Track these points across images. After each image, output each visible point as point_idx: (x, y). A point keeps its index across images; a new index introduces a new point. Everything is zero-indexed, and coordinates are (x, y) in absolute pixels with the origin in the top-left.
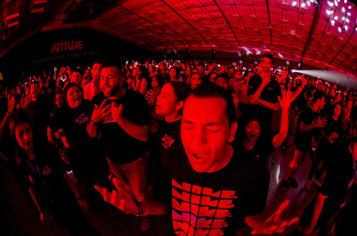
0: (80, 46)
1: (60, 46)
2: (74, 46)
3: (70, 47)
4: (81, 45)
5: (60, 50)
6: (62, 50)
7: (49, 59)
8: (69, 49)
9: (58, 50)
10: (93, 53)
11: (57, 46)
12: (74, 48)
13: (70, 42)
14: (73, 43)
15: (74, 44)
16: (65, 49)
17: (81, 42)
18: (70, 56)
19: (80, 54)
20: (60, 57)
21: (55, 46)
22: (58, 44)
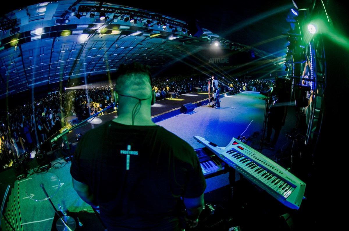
1: (214, 59)
2: (223, 61)
6: (216, 62)
8: (220, 62)
9: (213, 62)
10: (237, 67)
11: (212, 59)
12: (223, 62)
15: (223, 59)
16: (218, 62)
18: (221, 67)
19: (227, 67)
20: (214, 66)
21: (212, 60)
22: (212, 58)
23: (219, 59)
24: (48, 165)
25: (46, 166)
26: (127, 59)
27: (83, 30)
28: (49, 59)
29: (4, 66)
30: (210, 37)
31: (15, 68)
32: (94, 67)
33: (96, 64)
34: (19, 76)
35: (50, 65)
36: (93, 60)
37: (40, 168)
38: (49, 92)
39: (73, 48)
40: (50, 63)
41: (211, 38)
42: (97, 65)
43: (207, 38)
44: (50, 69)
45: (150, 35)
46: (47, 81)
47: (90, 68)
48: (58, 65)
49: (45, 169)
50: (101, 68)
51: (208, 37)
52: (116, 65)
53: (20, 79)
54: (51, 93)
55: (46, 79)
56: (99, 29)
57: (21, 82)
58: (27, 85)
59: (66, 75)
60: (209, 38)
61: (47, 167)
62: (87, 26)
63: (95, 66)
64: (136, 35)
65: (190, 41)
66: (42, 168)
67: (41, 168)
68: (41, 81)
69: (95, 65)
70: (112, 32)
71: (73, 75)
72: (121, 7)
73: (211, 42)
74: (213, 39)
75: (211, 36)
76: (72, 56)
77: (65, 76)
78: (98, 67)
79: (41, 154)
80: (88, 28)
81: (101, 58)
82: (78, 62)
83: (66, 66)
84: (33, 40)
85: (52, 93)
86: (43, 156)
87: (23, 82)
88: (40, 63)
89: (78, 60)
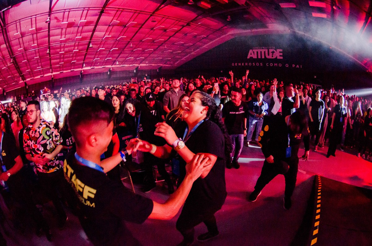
0: (280, 56)
1: (257, 52)
3: (269, 55)
4: (281, 54)
5: (257, 56)
6: (259, 57)
7: (246, 64)
8: (267, 57)
9: (255, 57)
11: (254, 52)
12: (272, 56)
13: (267, 50)
14: (271, 50)
15: (273, 52)
16: (263, 57)
18: (269, 64)
19: (280, 65)
20: (258, 64)
21: (252, 53)
22: (254, 50)
23: (265, 52)
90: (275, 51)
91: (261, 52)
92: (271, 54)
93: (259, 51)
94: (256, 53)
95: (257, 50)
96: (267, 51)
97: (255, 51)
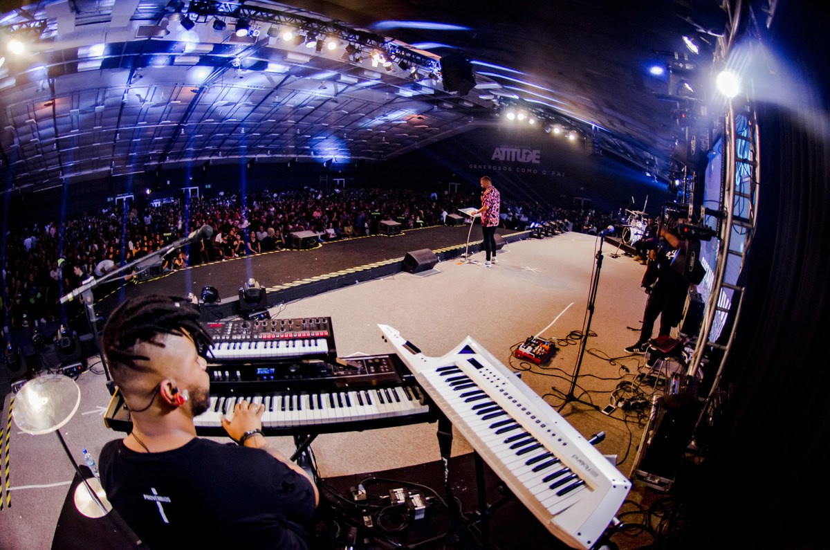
0: (536, 159)
1: (506, 152)
2: (527, 157)
3: (521, 157)
4: (539, 157)
5: (506, 157)
6: (508, 159)
8: (519, 160)
9: (502, 158)
10: (559, 174)
11: (501, 152)
12: (526, 159)
13: (520, 149)
14: (525, 151)
15: (527, 154)
16: (513, 159)
17: (539, 152)
18: (520, 170)
19: (535, 172)
20: (505, 168)
21: (499, 152)
22: (502, 149)
23: (516, 153)
24: (80, 364)
25: (75, 367)
26: (298, 132)
27: (200, 56)
28: (116, 119)
29: (11, 126)
30: (499, 97)
31: (36, 133)
32: (219, 146)
33: (225, 138)
34: (43, 153)
35: (117, 132)
36: (218, 129)
37: (62, 370)
38: (110, 197)
39: (174, 96)
40: (118, 127)
41: (500, 101)
42: (228, 141)
43: (490, 100)
44: (115, 142)
45: (356, 81)
46: (108, 168)
47: (211, 148)
48: (136, 134)
49: (74, 372)
50: (235, 150)
51: (493, 97)
52: (272, 146)
53: (45, 160)
54: (114, 199)
55: (105, 166)
56: (239, 56)
57: (47, 166)
58: (58, 175)
59: (153, 160)
60: (494, 100)
61: (77, 367)
62: (210, 48)
63: (221, 144)
64: (324, 80)
65: (450, 104)
66: (66, 370)
67: (64, 369)
68: (93, 168)
69: (223, 142)
70: (266, 67)
71: (168, 161)
72: (291, 9)
73: (499, 111)
74: (503, 103)
75: (501, 97)
76: (171, 115)
77: (149, 161)
78: (230, 148)
79: (67, 338)
80: (211, 52)
81: (239, 125)
82: (183, 132)
83: (153, 137)
84: (81, 69)
85: (117, 198)
86: (69, 342)
87: (51, 168)
88: (95, 126)
89: (183, 127)
90: (530, 152)
91: (511, 152)
92: (524, 156)
93: (509, 150)
94: (503, 153)
95: (505, 149)
96: (519, 151)
97: (504, 150)
